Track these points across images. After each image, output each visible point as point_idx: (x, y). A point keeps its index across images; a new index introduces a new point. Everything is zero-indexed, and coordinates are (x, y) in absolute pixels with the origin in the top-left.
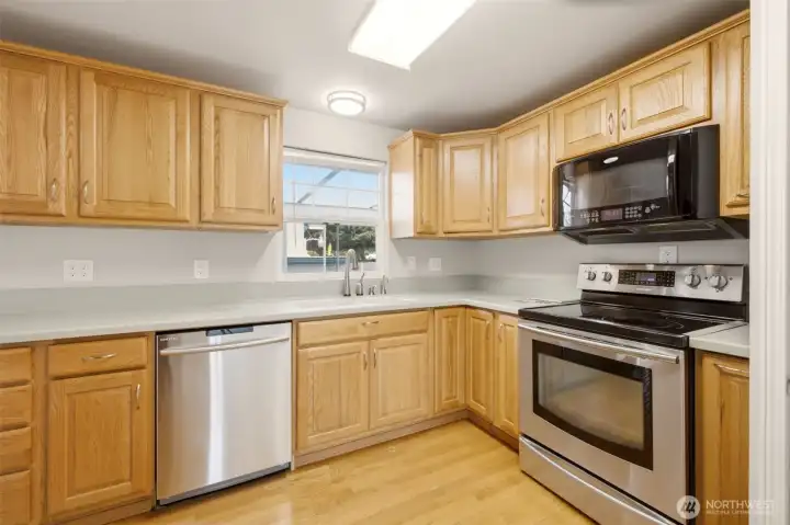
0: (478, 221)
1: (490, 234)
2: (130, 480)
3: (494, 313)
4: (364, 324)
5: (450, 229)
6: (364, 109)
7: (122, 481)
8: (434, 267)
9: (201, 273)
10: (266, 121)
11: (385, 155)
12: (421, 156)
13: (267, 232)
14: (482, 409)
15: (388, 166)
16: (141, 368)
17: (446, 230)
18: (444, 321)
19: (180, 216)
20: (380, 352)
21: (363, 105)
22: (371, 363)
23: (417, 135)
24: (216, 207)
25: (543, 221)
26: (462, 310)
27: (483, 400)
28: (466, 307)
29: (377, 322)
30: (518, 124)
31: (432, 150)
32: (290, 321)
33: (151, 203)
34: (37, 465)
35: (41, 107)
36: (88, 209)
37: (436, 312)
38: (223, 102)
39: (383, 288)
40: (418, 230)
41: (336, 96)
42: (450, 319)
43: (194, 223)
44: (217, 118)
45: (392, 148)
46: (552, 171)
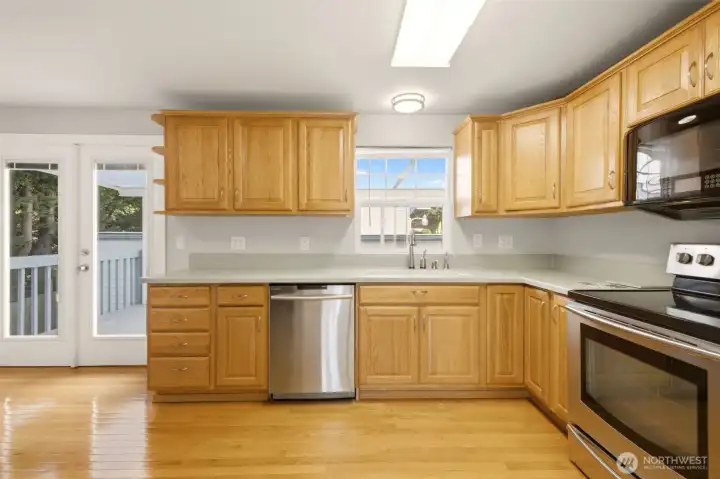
0: (544, 198)
1: (558, 211)
2: (256, 376)
3: (550, 294)
4: (414, 292)
5: (513, 208)
6: (423, 106)
7: (250, 375)
8: (504, 245)
9: (305, 246)
10: (341, 132)
11: (450, 140)
12: (480, 138)
13: (344, 216)
14: (538, 390)
15: (452, 152)
16: (262, 306)
17: (508, 208)
18: (498, 297)
19: (287, 207)
20: (430, 318)
21: (422, 103)
22: (420, 326)
23: (474, 119)
24: (309, 200)
25: (612, 194)
26: (521, 288)
27: (539, 381)
28: (525, 285)
29: (426, 292)
30: (587, 89)
31: (492, 132)
32: (354, 284)
33: (270, 199)
34: (212, 355)
35: (215, 145)
36: (238, 205)
37: (489, 288)
38: (312, 123)
39: (446, 263)
40: (476, 209)
41: (397, 99)
42: (505, 297)
43: (294, 212)
44: (308, 134)
45: (456, 133)
46: (623, 137)
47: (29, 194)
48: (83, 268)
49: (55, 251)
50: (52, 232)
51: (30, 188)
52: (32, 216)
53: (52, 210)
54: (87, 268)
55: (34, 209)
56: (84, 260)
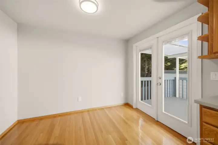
47: (146, 62)
48: (159, 84)
49: (151, 77)
50: (150, 71)
51: (146, 60)
52: (147, 67)
53: (150, 65)
54: (160, 84)
55: (147, 65)
56: (159, 81)
